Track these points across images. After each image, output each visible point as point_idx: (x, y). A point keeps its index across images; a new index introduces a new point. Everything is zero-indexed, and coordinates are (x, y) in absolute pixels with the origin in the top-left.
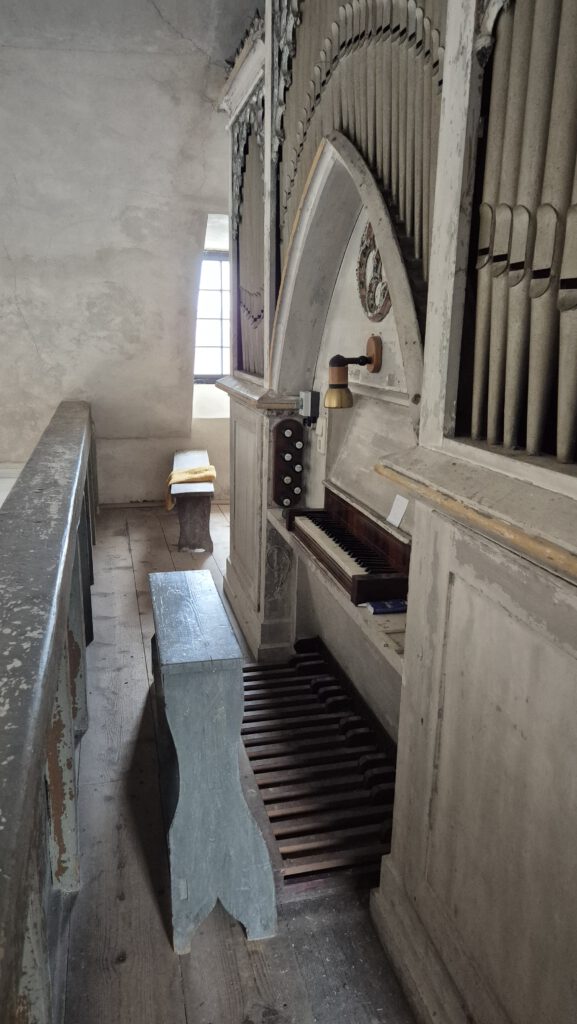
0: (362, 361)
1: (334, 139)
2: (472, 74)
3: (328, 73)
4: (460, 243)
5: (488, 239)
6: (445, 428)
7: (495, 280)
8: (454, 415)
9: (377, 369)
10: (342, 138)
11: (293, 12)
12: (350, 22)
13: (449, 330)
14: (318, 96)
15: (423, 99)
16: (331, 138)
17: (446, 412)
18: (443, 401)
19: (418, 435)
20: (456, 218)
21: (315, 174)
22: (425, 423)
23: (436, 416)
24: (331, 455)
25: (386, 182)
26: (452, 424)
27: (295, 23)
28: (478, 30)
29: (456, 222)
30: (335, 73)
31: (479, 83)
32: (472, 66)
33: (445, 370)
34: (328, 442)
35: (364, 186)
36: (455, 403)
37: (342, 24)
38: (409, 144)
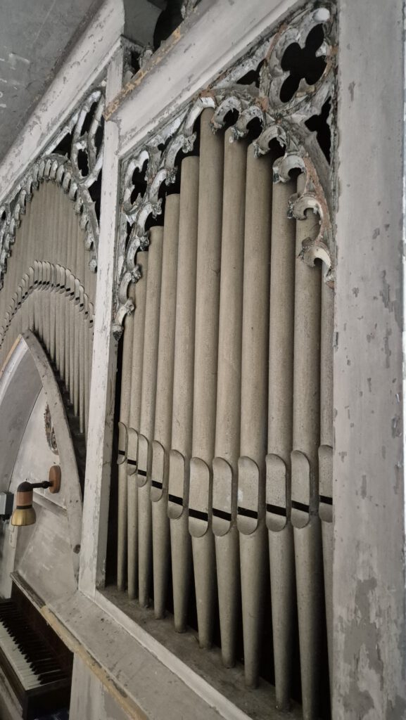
0: (44, 485)
1: (28, 338)
2: (110, 344)
3: (26, 293)
4: (106, 445)
5: (125, 446)
6: (97, 582)
7: (129, 478)
8: (104, 570)
9: (57, 490)
10: (34, 338)
11: (6, 249)
12: (41, 271)
13: (99, 505)
14: (20, 303)
15: (84, 336)
16: (26, 335)
17: (97, 568)
18: (96, 559)
19: (78, 580)
20: (103, 429)
21: (14, 353)
22: (83, 572)
23: (91, 570)
24: (20, 549)
25: (62, 374)
26: (103, 577)
27: (7, 256)
28: (113, 320)
29: (103, 432)
30: (31, 296)
31: (116, 349)
32: (111, 339)
33: (97, 534)
34: (18, 539)
35: (46, 377)
36: (104, 561)
37: (36, 271)
38: (76, 359)
